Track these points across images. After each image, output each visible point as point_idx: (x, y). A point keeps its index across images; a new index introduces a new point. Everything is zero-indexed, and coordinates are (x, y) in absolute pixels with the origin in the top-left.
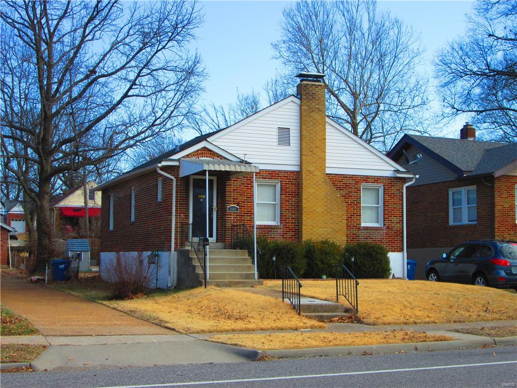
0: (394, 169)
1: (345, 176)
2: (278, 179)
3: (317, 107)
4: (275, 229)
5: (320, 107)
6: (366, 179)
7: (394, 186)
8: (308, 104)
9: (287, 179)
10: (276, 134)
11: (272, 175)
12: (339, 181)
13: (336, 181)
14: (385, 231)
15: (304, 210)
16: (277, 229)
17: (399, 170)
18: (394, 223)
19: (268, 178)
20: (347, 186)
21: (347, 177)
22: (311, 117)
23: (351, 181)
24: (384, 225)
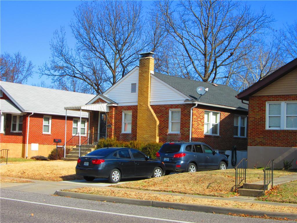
0: (185, 99)
1: (160, 106)
2: (131, 110)
3: (145, 70)
4: (128, 135)
5: (147, 70)
6: (172, 106)
7: (186, 109)
8: (142, 69)
9: (135, 110)
10: (131, 87)
11: (129, 108)
12: (158, 109)
13: (156, 109)
14: (180, 136)
15: (138, 125)
16: (130, 135)
17: (188, 100)
18: (185, 131)
19: (127, 110)
20: (161, 111)
21: (161, 106)
22: (142, 76)
23: (164, 108)
24: (181, 132)
